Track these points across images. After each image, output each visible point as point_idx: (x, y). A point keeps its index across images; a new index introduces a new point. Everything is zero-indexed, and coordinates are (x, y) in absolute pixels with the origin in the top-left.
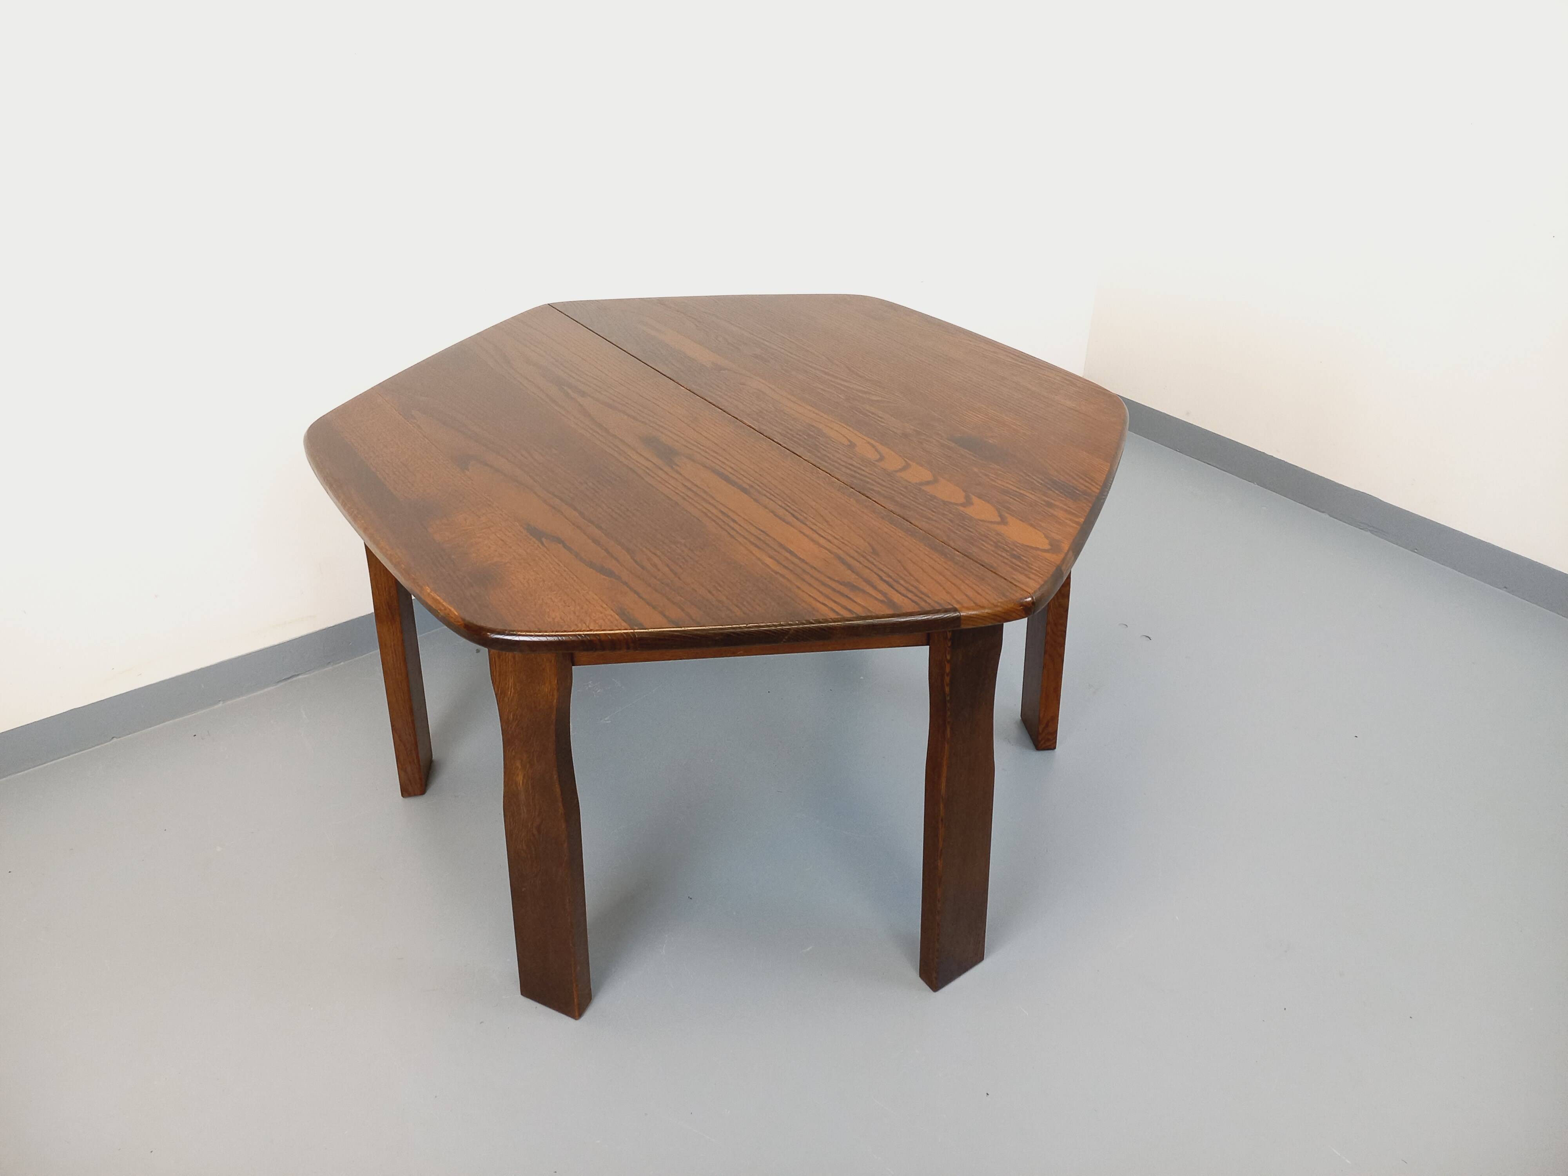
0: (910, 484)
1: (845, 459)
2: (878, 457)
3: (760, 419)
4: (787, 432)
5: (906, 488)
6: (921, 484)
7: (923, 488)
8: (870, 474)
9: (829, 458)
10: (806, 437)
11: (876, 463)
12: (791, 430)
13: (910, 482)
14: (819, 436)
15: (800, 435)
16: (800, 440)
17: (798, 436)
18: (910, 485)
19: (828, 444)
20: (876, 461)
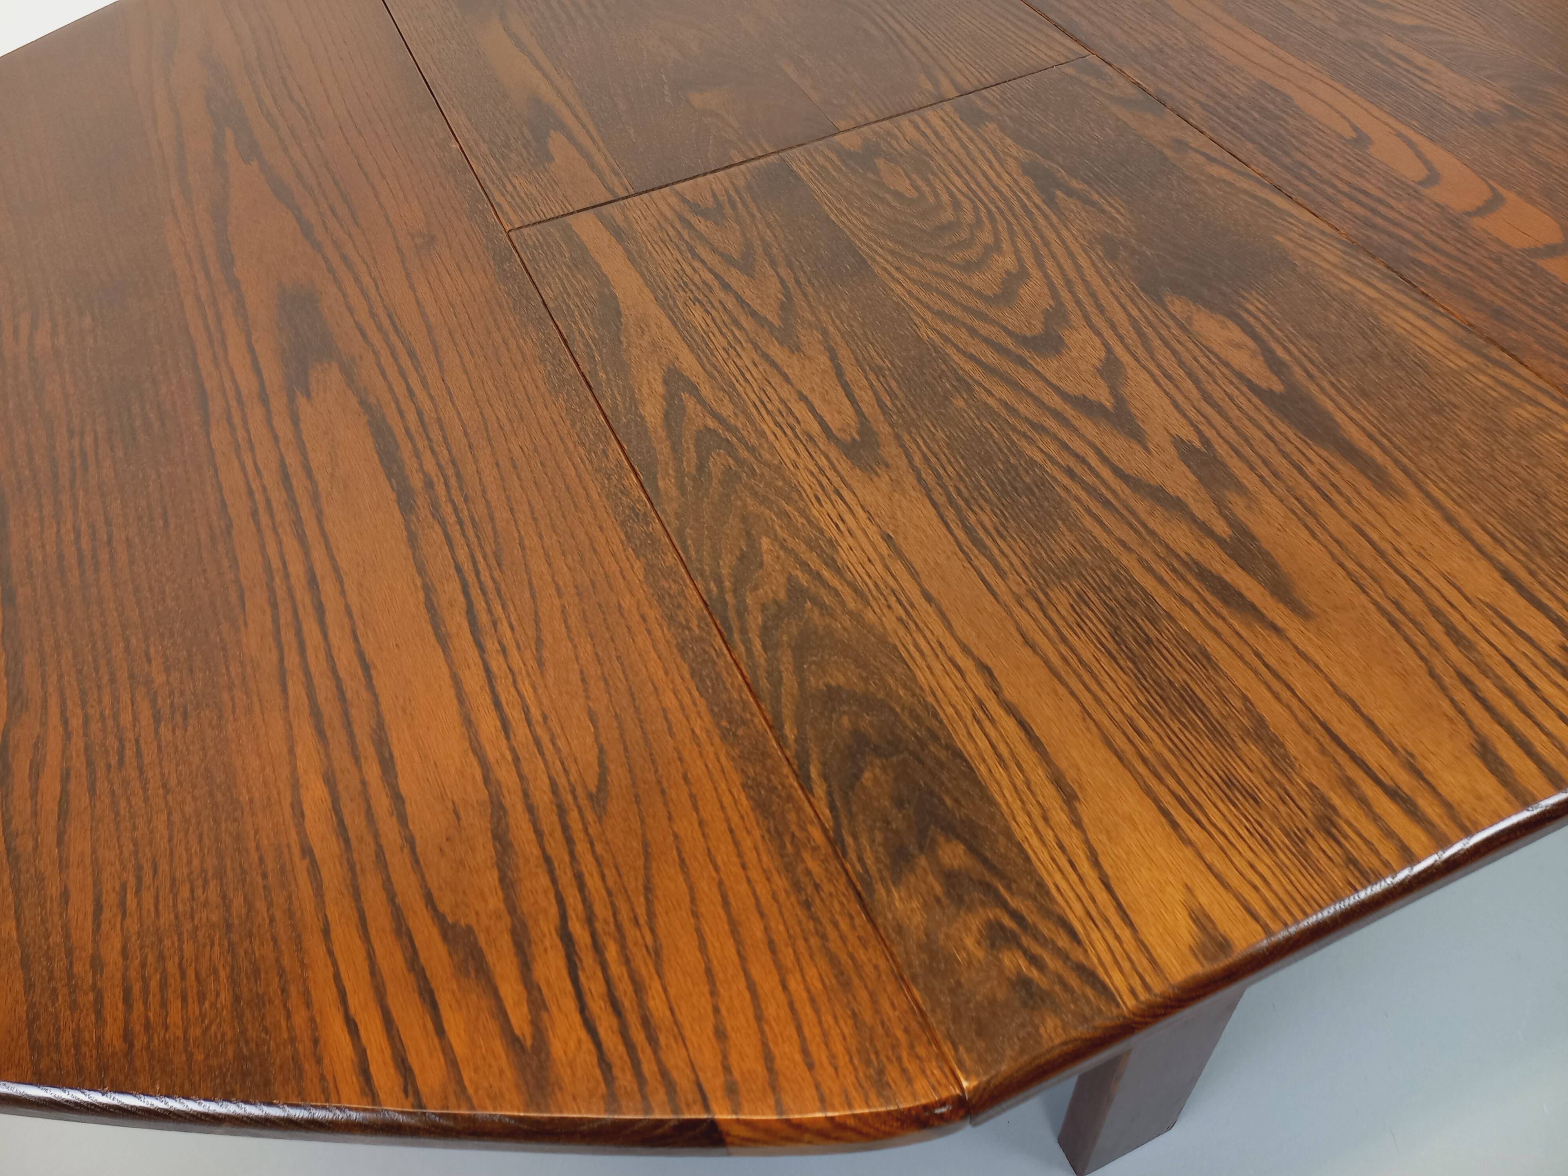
0: (1507, 252)
1: (1346, 175)
2: (1424, 173)
3: (1159, 67)
4: (1217, 103)
5: (1498, 261)
6: (1535, 252)
7: (1540, 262)
8: (1408, 218)
9: (1309, 170)
10: (1256, 115)
11: (1420, 188)
12: (1224, 96)
13: (1507, 247)
14: (1284, 112)
15: (1245, 111)
16: (1246, 122)
17: (1240, 113)
18: (1507, 255)
19: (1306, 134)
20: (1421, 183)
